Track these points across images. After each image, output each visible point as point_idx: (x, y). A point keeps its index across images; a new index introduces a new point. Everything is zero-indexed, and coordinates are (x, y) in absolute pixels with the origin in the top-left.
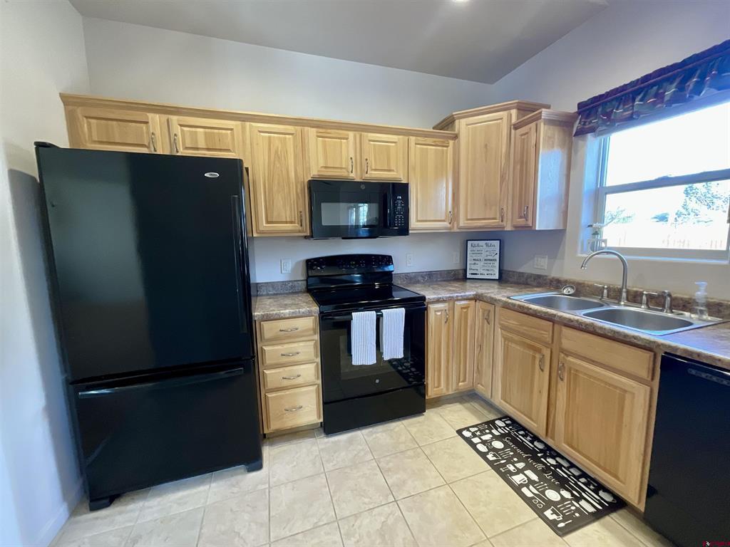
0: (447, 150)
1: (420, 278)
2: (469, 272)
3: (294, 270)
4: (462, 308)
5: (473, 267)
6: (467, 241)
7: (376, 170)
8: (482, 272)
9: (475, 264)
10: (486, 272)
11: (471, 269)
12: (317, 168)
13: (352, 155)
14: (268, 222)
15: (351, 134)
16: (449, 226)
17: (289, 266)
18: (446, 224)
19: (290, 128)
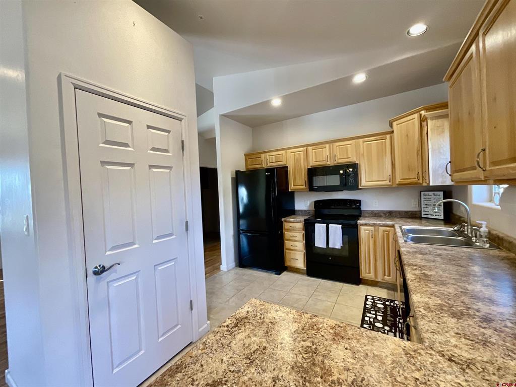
0: (385, 142)
1: (382, 215)
2: (423, 213)
3: (310, 205)
4: (384, 231)
5: (426, 210)
6: (421, 192)
7: (340, 159)
8: (433, 213)
9: (426, 207)
10: (434, 214)
11: (424, 211)
12: (313, 163)
13: (328, 154)
14: (294, 186)
15: (327, 146)
16: (389, 183)
17: (308, 203)
18: (387, 182)
19: (302, 149)
